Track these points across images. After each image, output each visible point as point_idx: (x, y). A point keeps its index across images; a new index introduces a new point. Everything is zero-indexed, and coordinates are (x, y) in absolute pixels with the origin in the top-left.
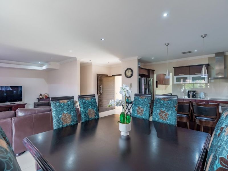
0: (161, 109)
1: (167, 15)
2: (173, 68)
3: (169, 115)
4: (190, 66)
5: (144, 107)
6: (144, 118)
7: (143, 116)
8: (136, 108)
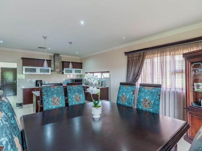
0: (75, 94)
1: (84, 23)
2: (22, 58)
3: (81, 97)
4: (38, 59)
5: (60, 96)
6: (61, 106)
7: (60, 105)
8: (50, 99)
